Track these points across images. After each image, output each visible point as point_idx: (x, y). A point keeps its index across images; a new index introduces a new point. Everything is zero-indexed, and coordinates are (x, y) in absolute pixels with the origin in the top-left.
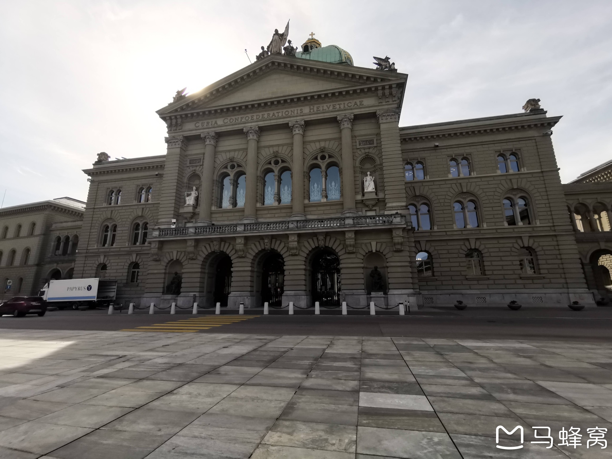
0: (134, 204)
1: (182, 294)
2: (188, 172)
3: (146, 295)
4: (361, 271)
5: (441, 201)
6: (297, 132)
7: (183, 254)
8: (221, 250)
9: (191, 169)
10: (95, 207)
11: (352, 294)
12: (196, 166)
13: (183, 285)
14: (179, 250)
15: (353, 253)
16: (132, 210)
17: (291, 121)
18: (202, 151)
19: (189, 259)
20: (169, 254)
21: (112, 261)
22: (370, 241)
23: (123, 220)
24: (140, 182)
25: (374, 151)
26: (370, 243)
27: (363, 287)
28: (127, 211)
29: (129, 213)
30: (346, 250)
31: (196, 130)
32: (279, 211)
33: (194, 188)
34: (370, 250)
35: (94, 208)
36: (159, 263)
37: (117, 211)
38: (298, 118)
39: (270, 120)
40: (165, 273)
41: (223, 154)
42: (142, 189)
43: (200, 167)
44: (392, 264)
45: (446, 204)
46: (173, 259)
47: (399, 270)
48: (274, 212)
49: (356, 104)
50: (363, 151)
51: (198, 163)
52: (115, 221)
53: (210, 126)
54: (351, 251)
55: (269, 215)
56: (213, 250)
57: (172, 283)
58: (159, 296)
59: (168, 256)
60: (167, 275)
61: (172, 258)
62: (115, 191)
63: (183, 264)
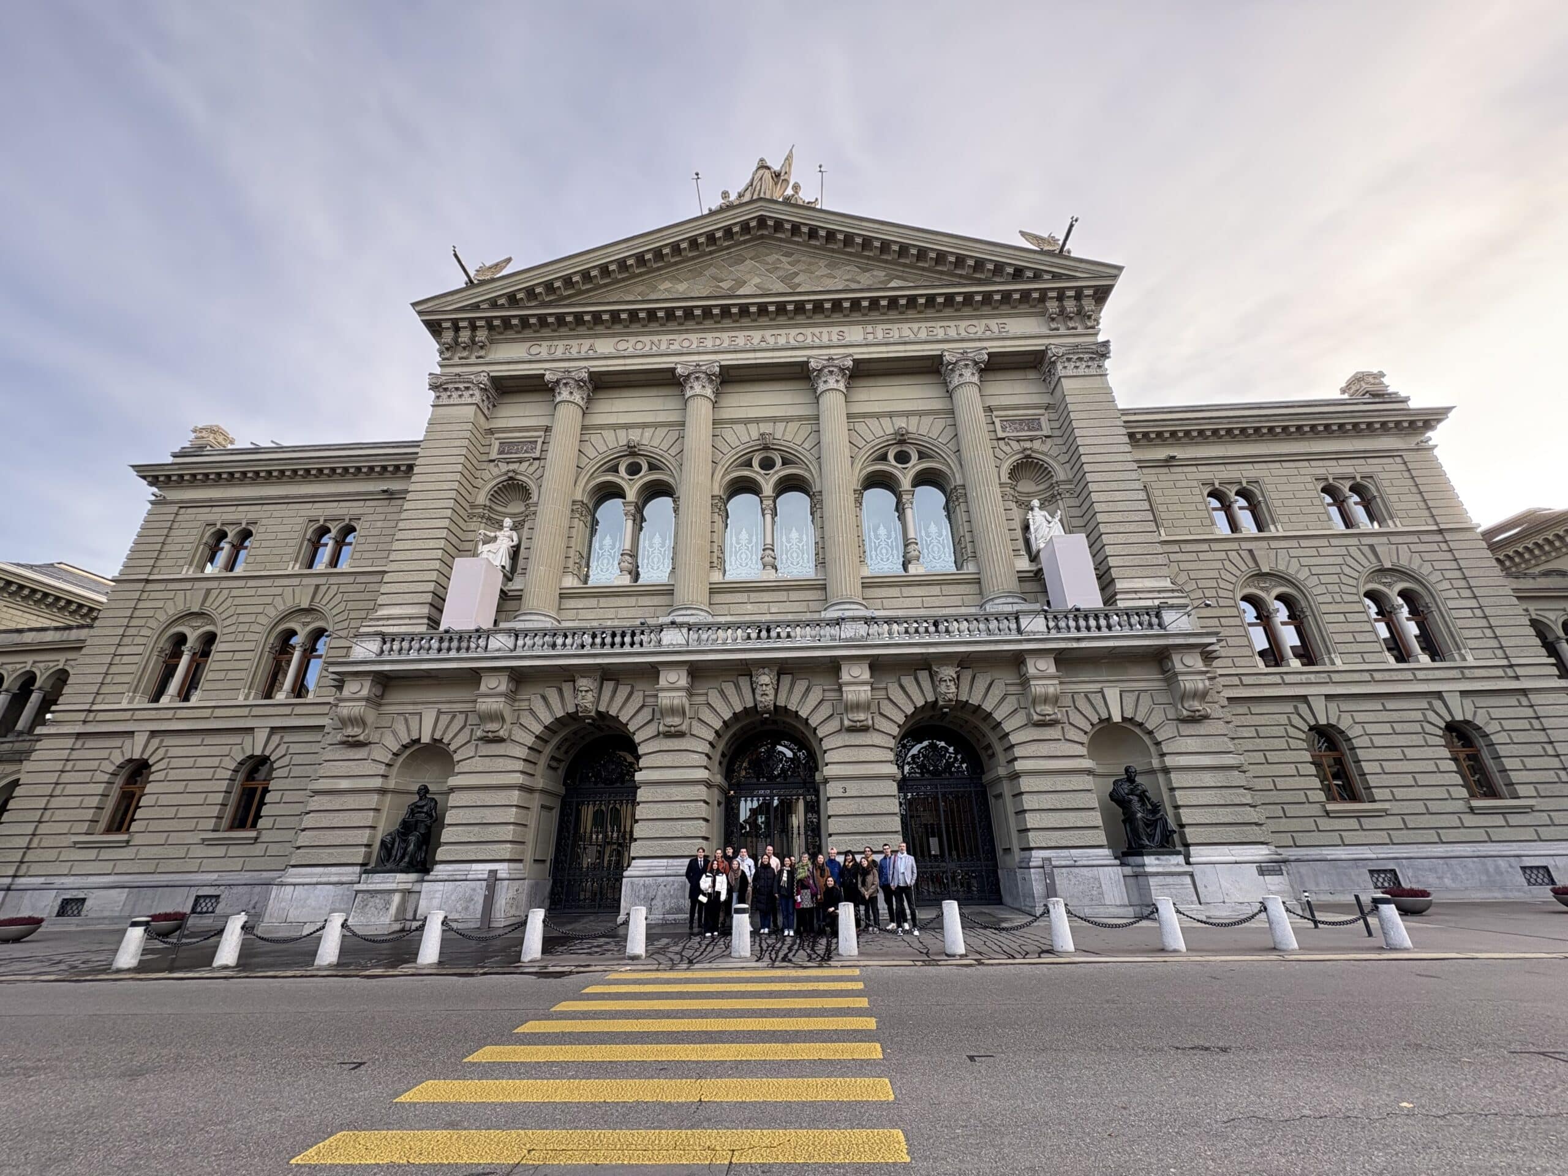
0: (289, 571)
1: (439, 870)
2: (494, 475)
3: (294, 875)
4: (1088, 782)
5: (1208, 593)
6: (832, 384)
7: (460, 720)
8: (602, 709)
9: (504, 468)
10: (152, 577)
11: (1071, 863)
12: (520, 461)
13: (447, 835)
14: (444, 707)
15: (1053, 723)
16: (279, 591)
17: (816, 359)
18: (544, 422)
19: (481, 739)
20: (406, 720)
21: (173, 752)
22: (1099, 686)
23: (242, 619)
24: (321, 512)
25: (1045, 448)
26: (1102, 692)
27: (1101, 837)
28: (261, 591)
29: (269, 600)
30: (1029, 715)
31: (530, 362)
32: (782, 596)
33: (508, 522)
34: (1105, 716)
35: (147, 581)
36: (361, 753)
37: (225, 592)
38: (832, 351)
39: (755, 351)
40: (382, 791)
41: (609, 435)
42: (324, 531)
43: (531, 465)
44: (1183, 761)
46: (419, 739)
47: (1208, 779)
49: (988, 328)
50: (1014, 444)
51: (526, 452)
52: (214, 624)
53: (576, 356)
54: (1048, 718)
55: (748, 608)
56: (571, 709)
57: (406, 827)
58: (344, 879)
59: (401, 728)
60: (389, 796)
61: (415, 736)
62: (232, 533)
63: (456, 757)
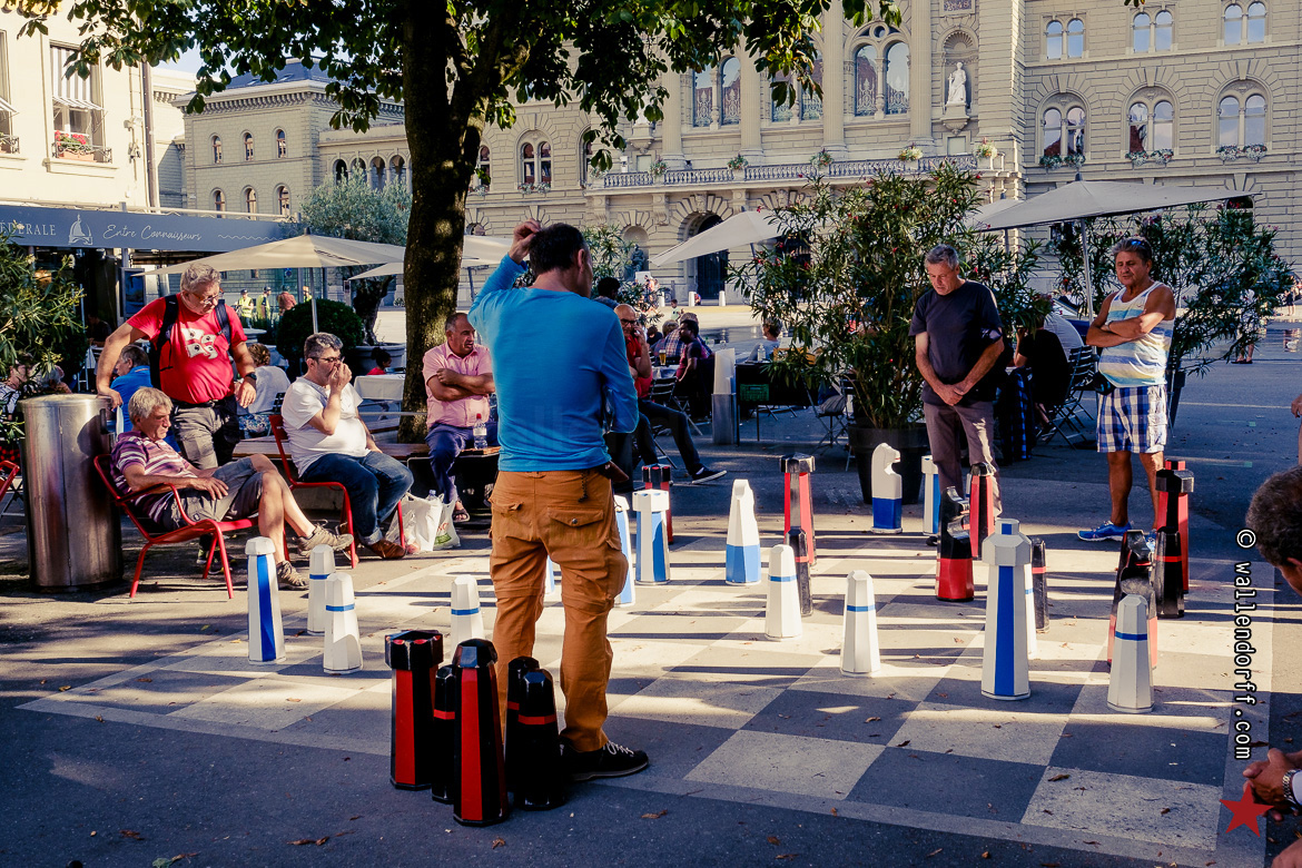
5: (1105, 104)
7: (646, 217)
8: (709, 209)
14: (639, 209)
19: (657, 224)
20: (623, 216)
21: (491, 219)
25: (969, 23)
32: (800, 137)
45: (1112, 111)
46: (630, 225)
48: (792, 137)
50: (950, 22)
52: (485, 141)
55: (783, 145)
56: (695, 211)
59: (621, 219)
61: (629, 223)
63: (648, 233)
